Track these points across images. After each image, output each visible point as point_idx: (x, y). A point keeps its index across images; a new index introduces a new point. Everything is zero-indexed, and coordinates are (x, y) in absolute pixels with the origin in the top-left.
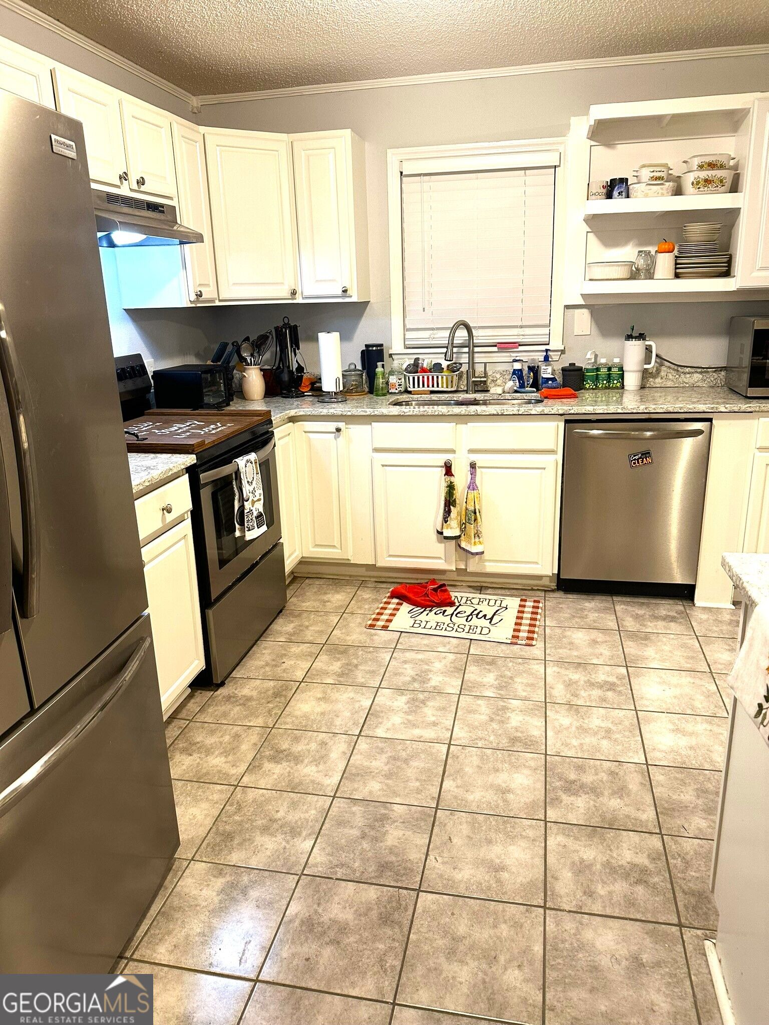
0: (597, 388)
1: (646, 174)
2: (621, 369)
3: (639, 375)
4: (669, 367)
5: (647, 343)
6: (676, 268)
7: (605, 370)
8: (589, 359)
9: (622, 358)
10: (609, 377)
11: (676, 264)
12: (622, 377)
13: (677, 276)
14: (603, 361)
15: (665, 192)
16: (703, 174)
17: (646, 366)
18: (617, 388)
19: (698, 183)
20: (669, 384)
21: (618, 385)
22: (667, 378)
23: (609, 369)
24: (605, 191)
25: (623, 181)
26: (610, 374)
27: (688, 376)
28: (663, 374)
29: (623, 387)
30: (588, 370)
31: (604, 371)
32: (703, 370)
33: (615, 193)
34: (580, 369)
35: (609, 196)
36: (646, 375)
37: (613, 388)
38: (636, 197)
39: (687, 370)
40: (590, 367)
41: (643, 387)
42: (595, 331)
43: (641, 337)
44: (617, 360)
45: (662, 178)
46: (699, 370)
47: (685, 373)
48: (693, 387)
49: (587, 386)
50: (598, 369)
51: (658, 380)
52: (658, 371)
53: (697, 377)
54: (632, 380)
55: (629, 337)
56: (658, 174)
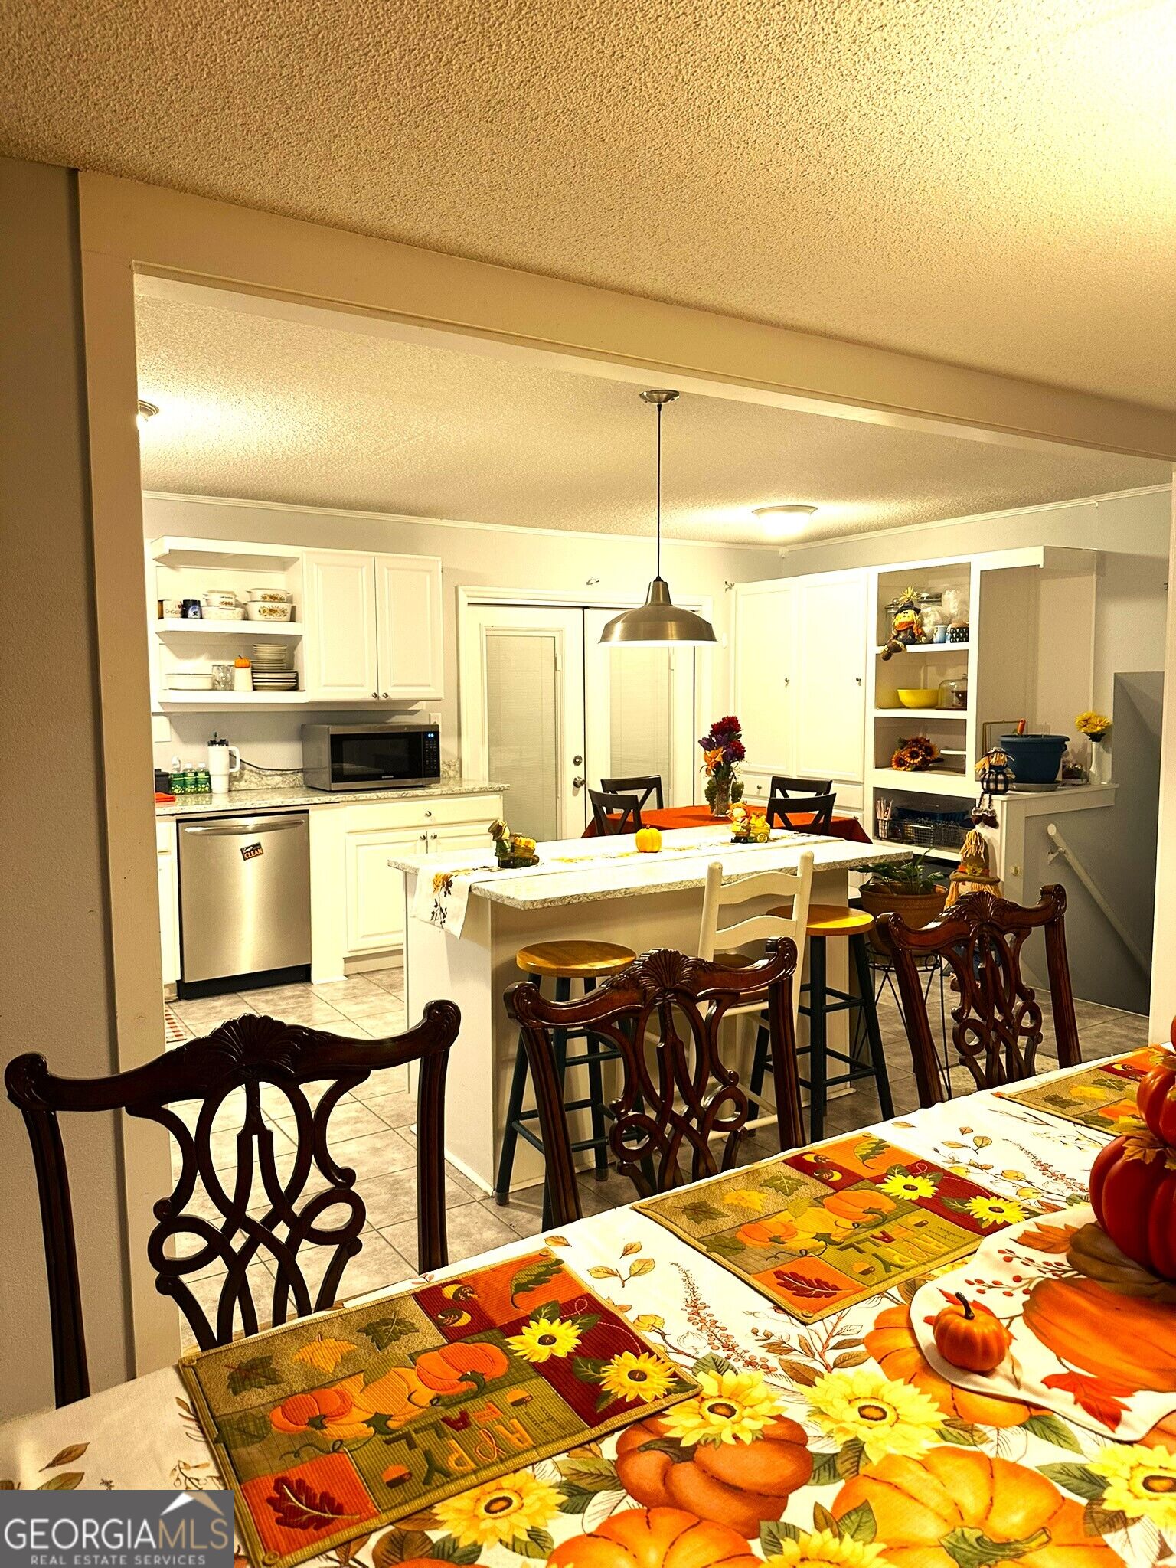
0: (185, 793)
1: (216, 599)
2: (207, 774)
3: (226, 779)
4: (252, 771)
5: (230, 748)
6: (254, 682)
7: (193, 775)
8: (174, 765)
9: (207, 762)
10: (196, 782)
11: (253, 678)
12: (209, 780)
13: (255, 689)
14: (189, 766)
15: (236, 616)
16: (269, 605)
17: (231, 770)
18: (205, 792)
19: (264, 611)
20: (253, 786)
21: (207, 789)
22: (250, 780)
23: (196, 774)
24: (180, 610)
25: (196, 603)
26: (196, 779)
27: (269, 778)
28: (246, 777)
29: (210, 791)
30: (175, 776)
31: (191, 776)
32: (283, 772)
33: (191, 613)
34: (167, 775)
35: (185, 615)
36: (232, 778)
37: (200, 792)
38: (210, 618)
39: (268, 773)
40: (175, 772)
41: (230, 791)
42: (174, 737)
43: (223, 743)
44: (202, 766)
45: (232, 604)
46: (279, 772)
47: (266, 776)
48: (275, 788)
49: (176, 791)
50: (184, 774)
51: (243, 783)
52: (242, 775)
53: (278, 779)
54: (219, 784)
55: (212, 743)
56: (228, 600)
